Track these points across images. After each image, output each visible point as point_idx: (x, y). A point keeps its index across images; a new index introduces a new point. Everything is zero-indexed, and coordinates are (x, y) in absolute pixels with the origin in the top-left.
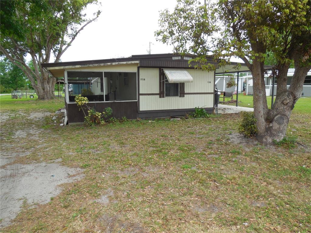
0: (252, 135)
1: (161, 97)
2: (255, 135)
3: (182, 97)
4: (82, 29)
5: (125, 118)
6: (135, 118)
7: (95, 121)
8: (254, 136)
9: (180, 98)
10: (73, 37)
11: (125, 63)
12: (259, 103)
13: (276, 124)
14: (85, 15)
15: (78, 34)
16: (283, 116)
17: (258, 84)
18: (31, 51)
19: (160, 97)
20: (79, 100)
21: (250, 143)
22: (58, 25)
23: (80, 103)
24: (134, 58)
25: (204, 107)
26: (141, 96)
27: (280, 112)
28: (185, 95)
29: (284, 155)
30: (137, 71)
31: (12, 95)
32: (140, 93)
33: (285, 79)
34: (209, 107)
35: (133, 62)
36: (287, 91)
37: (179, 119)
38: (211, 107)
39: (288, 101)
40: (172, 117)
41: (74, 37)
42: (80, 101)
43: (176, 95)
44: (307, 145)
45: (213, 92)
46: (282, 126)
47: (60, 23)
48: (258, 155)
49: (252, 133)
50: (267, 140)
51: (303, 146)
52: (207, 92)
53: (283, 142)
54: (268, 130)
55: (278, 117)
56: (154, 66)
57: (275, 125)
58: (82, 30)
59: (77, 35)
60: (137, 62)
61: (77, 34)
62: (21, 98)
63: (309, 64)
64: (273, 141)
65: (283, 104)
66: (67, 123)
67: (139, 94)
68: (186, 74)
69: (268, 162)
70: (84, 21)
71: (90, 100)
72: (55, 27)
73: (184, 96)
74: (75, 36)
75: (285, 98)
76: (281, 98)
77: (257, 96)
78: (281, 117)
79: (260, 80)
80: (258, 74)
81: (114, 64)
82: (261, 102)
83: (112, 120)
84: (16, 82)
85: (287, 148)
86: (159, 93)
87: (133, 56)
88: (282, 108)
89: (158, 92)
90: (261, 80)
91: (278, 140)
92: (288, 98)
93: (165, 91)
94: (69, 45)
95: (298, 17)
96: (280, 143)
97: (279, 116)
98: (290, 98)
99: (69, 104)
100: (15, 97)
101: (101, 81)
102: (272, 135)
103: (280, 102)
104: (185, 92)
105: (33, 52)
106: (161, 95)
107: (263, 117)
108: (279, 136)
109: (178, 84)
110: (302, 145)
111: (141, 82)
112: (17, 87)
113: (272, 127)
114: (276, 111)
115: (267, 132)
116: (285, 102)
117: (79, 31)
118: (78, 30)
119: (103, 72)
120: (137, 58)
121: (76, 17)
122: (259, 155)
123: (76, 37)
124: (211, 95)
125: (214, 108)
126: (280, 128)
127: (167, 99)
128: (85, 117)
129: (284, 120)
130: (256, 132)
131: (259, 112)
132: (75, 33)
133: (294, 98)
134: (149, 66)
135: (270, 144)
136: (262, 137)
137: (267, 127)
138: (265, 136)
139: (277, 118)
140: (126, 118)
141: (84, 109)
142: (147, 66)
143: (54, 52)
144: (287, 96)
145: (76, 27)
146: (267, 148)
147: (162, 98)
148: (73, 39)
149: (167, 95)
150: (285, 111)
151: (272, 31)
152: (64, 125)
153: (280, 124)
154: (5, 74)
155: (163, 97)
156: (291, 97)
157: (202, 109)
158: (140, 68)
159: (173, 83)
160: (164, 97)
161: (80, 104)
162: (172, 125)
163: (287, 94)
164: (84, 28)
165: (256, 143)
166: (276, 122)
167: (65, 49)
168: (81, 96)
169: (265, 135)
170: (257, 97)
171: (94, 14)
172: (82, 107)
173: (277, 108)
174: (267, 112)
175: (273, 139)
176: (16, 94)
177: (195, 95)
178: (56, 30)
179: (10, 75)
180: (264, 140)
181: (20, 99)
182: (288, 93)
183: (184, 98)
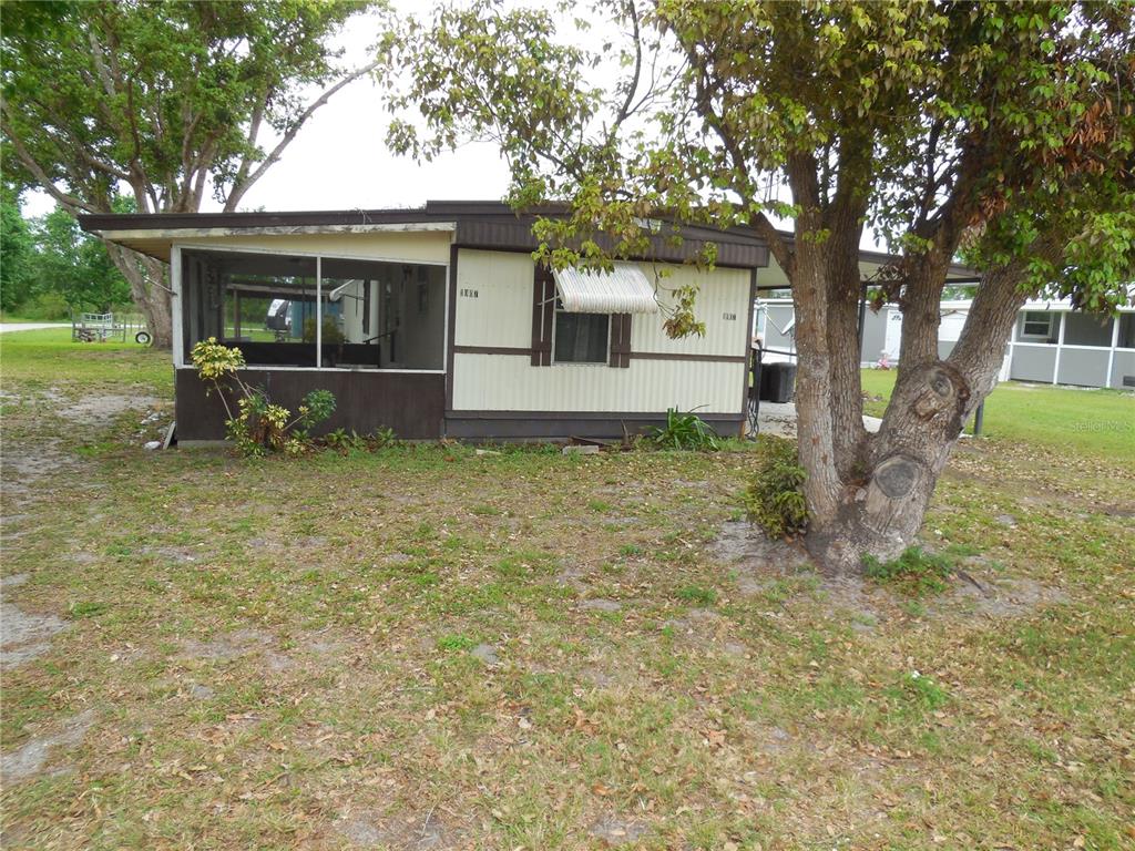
0: (790, 529)
1: (538, 365)
2: (801, 531)
3: (619, 369)
4: (322, 101)
5: (389, 434)
6: (434, 435)
7: (266, 440)
8: (799, 534)
9: (613, 371)
10: (289, 130)
11: (398, 227)
12: (814, 406)
13: (879, 492)
14: (343, 51)
15: (308, 120)
16: (910, 464)
17: (813, 331)
18: (134, 174)
19: (535, 363)
20: (204, 357)
21: (779, 563)
22: (223, 82)
23: (207, 370)
24: (436, 210)
25: (697, 411)
26: (458, 356)
27: (902, 446)
28: (633, 362)
29: (883, 620)
30: (448, 259)
31: (75, 329)
32: (456, 344)
33: (929, 315)
34: (725, 412)
35: (431, 227)
36: (937, 363)
37: (594, 450)
38: (731, 412)
39: (934, 404)
40: (577, 442)
41: (291, 129)
42: (207, 361)
43: (596, 357)
44: (999, 585)
45: (743, 354)
46: (900, 505)
47: (231, 77)
48: (776, 613)
49: (788, 522)
50: (840, 555)
51: (979, 587)
52: (720, 354)
53: (901, 564)
54: (849, 512)
55: (893, 465)
56: (510, 243)
57: (875, 499)
58: (324, 106)
59: (303, 126)
60: (449, 226)
61: (302, 120)
62: (104, 341)
63: (998, 260)
64: (862, 561)
65: (916, 413)
66: (173, 442)
67: (454, 349)
68: (634, 280)
69: (797, 645)
70: (336, 73)
71: (249, 362)
72: (211, 91)
73: (626, 365)
74: (295, 126)
75: (924, 390)
76: (909, 391)
77: (806, 377)
78: (902, 466)
79: (820, 314)
80: (813, 292)
81: (356, 229)
82: (824, 401)
83: (339, 439)
84: (108, 284)
85: (912, 590)
86: (530, 347)
87: (431, 204)
88: (910, 429)
89: (525, 341)
90: (824, 314)
91: (882, 558)
92: (937, 390)
93: (553, 341)
94: (273, 158)
95: (891, 59)
96: (889, 570)
97: (896, 460)
98: (942, 395)
99: (184, 370)
100: (85, 335)
101: (365, 295)
102: (861, 536)
103: (906, 407)
104: (635, 349)
105: (139, 176)
106: (539, 354)
107: (831, 461)
108: (887, 539)
109: (607, 316)
110: (976, 584)
111: (462, 302)
112: (110, 302)
113: (862, 503)
114: (889, 442)
115: (845, 523)
116: (923, 407)
117: (312, 108)
118: (306, 105)
119: (319, 257)
120: (448, 211)
121: (306, 58)
122: (780, 615)
123: (299, 132)
124: (734, 365)
125: (743, 417)
126: (890, 508)
127: (558, 371)
128: (229, 423)
129: (911, 477)
130: (801, 519)
131: (815, 442)
132: (296, 114)
133: (961, 392)
134: (494, 243)
135: (851, 572)
136: (826, 541)
137: (845, 501)
138: (835, 536)
139: (883, 471)
140: (392, 433)
141: (225, 392)
142: (485, 242)
143: (219, 180)
144: (933, 383)
145: (302, 94)
146: (831, 585)
147: (541, 368)
148: (290, 136)
149: (560, 358)
150: (924, 444)
151: (792, 117)
152: (159, 447)
153: (891, 493)
154: (70, 255)
155: (547, 363)
156: (950, 390)
157: (691, 416)
158: (460, 251)
159: (578, 314)
160: (549, 365)
161: (209, 373)
162: (556, 471)
163: (932, 374)
164: (330, 99)
165: (800, 561)
166: (879, 486)
167: (259, 172)
168: (216, 344)
169: (834, 533)
170: (804, 380)
171: (368, 49)
172: (219, 384)
173: (895, 431)
174: (858, 445)
175: (865, 553)
176: (88, 326)
177: (671, 363)
178: (214, 101)
179: (87, 255)
180: (831, 554)
181: (102, 345)
182: (939, 372)
183: (627, 370)
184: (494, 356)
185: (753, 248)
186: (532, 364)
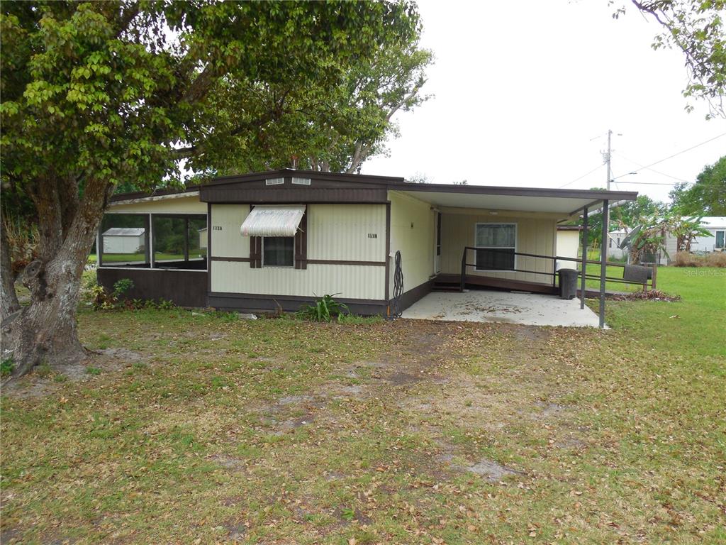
1: (254, 267)
3: (301, 270)
6: (203, 305)
9: (297, 270)
19: (252, 266)
26: (213, 262)
28: (309, 266)
30: (207, 211)
32: (213, 256)
34: (373, 298)
38: (378, 299)
43: (287, 263)
45: (384, 261)
52: (368, 260)
68: (291, 216)
73: (305, 268)
86: (249, 257)
89: (247, 255)
93: (263, 253)
99: (100, 269)
104: (310, 257)
106: (254, 261)
109: (293, 238)
111: (215, 233)
119: (150, 213)
124: (377, 267)
125: (386, 302)
127: (266, 270)
147: (256, 269)
149: (268, 263)
155: (259, 266)
158: (211, 205)
160: (260, 267)
177: (334, 266)
183: (306, 271)
184: (231, 262)
185: (374, 191)
186: (251, 267)
